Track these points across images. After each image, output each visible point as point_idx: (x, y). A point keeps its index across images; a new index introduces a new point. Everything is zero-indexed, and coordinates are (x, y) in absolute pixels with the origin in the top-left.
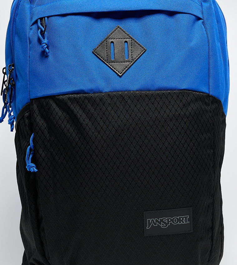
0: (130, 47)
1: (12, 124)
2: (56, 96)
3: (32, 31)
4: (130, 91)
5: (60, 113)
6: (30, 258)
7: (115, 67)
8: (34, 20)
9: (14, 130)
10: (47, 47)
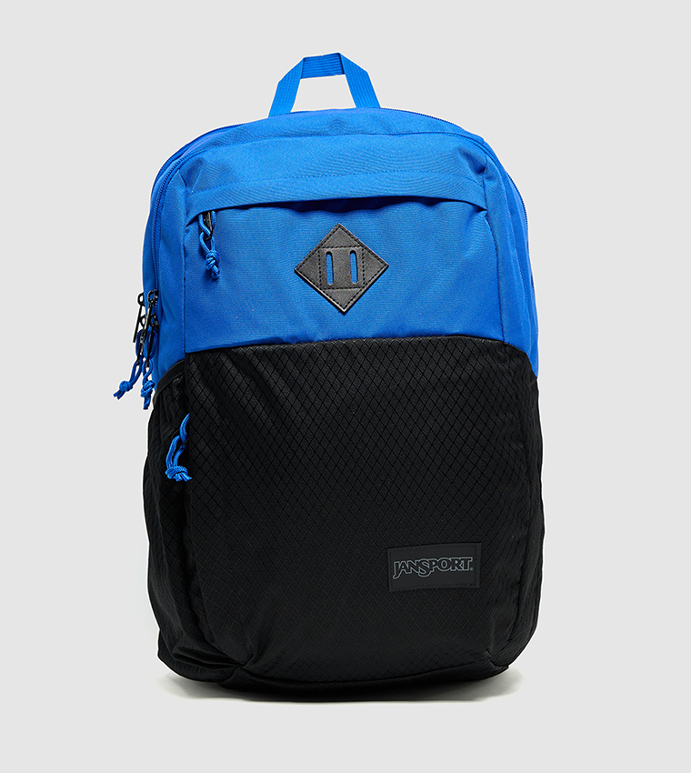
0: (360, 261)
1: (147, 396)
2: (231, 348)
3: (188, 236)
4: (361, 338)
5: (239, 378)
6: (172, 647)
7: (334, 296)
8: (192, 216)
9: (151, 407)
10: (216, 264)
